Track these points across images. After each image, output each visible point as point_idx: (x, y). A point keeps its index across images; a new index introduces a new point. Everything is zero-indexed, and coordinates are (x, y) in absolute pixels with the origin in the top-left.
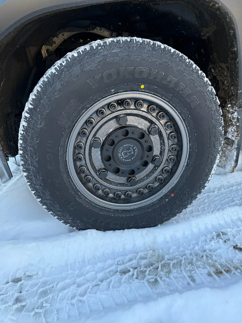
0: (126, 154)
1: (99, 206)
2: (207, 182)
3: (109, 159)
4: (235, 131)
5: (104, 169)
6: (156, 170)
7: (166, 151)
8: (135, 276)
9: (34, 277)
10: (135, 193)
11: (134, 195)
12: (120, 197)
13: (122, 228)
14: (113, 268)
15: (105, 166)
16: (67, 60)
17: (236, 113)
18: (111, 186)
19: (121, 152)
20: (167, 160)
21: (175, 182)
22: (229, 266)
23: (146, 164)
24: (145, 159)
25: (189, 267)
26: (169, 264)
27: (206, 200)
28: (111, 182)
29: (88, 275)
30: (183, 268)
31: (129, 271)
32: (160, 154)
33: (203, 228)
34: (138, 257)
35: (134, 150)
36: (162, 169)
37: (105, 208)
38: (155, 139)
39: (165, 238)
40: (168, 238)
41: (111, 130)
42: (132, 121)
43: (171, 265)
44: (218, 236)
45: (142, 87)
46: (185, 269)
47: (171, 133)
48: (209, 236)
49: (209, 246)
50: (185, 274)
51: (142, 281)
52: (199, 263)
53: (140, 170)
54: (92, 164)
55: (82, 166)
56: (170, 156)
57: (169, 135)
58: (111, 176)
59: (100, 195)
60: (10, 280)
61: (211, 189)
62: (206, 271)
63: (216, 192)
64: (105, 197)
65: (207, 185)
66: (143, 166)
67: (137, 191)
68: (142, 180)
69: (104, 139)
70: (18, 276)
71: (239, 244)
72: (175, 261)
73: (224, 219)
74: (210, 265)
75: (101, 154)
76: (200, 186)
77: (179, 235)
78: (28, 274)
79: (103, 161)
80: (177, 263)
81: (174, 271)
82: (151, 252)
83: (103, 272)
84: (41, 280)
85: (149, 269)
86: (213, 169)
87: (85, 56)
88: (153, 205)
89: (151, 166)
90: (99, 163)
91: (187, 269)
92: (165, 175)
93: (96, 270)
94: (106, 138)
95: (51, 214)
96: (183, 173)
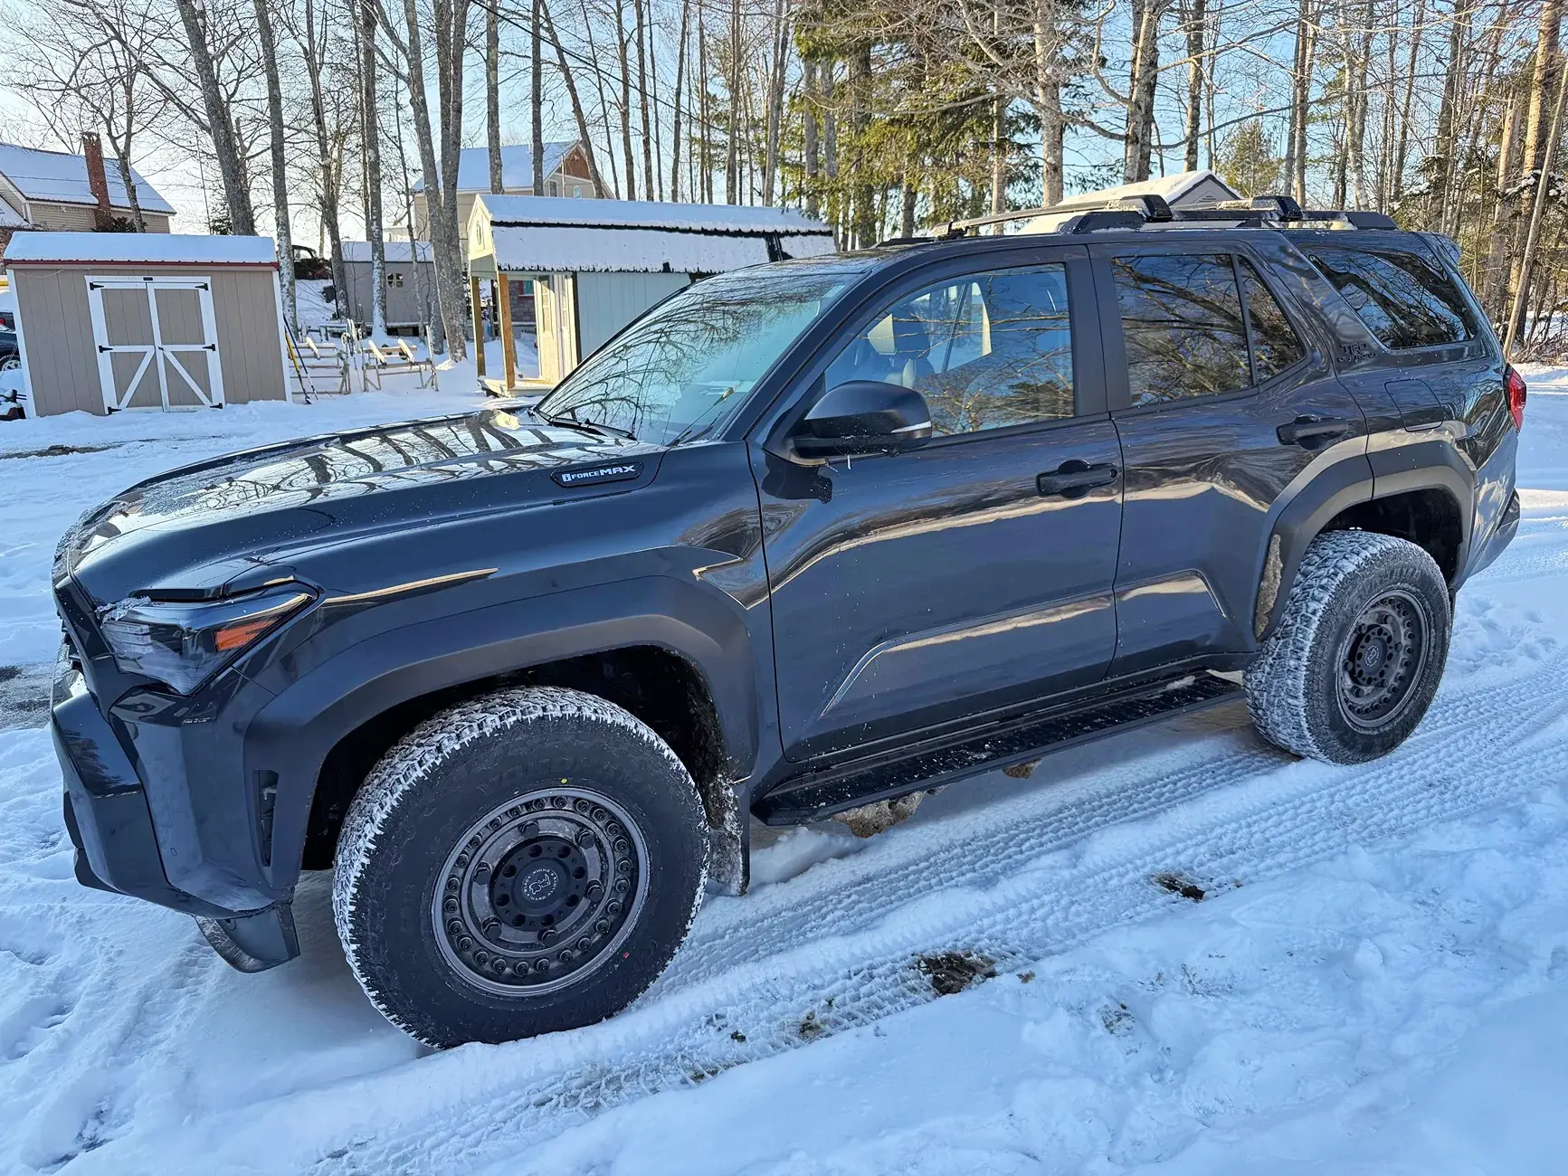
0: (536, 888)
1: (487, 993)
2: (690, 922)
3: (504, 900)
4: (734, 820)
5: (495, 919)
6: (595, 909)
7: (611, 872)
8: (562, 1104)
9: (370, 1143)
10: (554, 960)
11: (554, 965)
12: (526, 971)
13: (531, 1033)
14: (522, 1101)
15: (496, 913)
16: (443, 757)
17: (731, 790)
18: (509, 952)
19: (528, 885)
20: (614, 888)
21: (630, 930)
22: (717, 1065)
23: (574, 901)
24: (573, 891)
25: (652, 1076)
26: (618, 1078)
27: (705, 958)
28: (507, 945)
29: (476, 1121)
30: (641, 1079)
31: (551, 1099)
32: (601, 878)
33: (685, 1013)
34: (565, 1078)
35: (551, 878)
36: (606, 907)
37: (498, 996)
38: (590, 854)
39: (615, 1041)
40: (621, 1041)
41: (509, 847)
42: (546, 828)
43: (622, 1079)
44: (710, 1022)
45: (564, 781)
46: (645, 1080)
47: (617, 839)
48: (694, 1025)
49: (692, 1040)
50: (644, 1087)
51: (574, 1109)
52: (668, 1067)
53: (562, 914)
54: (472, 913)
55: (453, 920)
56: (619, 880)
57: (614, 843)
58: (508, 933)
59: (487, 972)
60: (323, 1156)
61: (720, 931)
62: (679, 1078)
63: (727, 937)
64: (496, 976)
65: (691, 927)
66: (569, 905)
67: (558, 957)
68: (567, 933)
69: (495, 864)
70: (338, 1148)
71: (740, 1031)
72: (630, 1071)
73: (726, 989)
74: (686, 1069)
75: (491, 894)
76: (677, 932)
77: (642, 1031)
78: (356, 1141)
79: (493, 906)
80: (633, 1074)
81: (626, 1085)
82: (589, 1067)
83: (505, 1110)
84: (388, 1145)
85: (585, 1090)
86: (697, 897)
87: (474, 749)
88: (591, 979)
89: (584, 904)
90: (484, 909)
91: (648, 1079)
92: (611, 918)
93: (490, 1110)
94: (500, 863)
95: (394, 1020)
96: (643, 910)
